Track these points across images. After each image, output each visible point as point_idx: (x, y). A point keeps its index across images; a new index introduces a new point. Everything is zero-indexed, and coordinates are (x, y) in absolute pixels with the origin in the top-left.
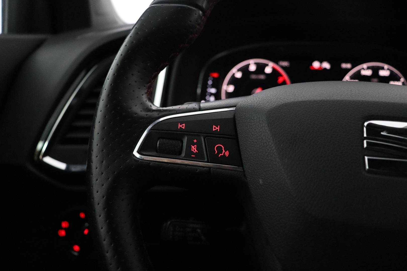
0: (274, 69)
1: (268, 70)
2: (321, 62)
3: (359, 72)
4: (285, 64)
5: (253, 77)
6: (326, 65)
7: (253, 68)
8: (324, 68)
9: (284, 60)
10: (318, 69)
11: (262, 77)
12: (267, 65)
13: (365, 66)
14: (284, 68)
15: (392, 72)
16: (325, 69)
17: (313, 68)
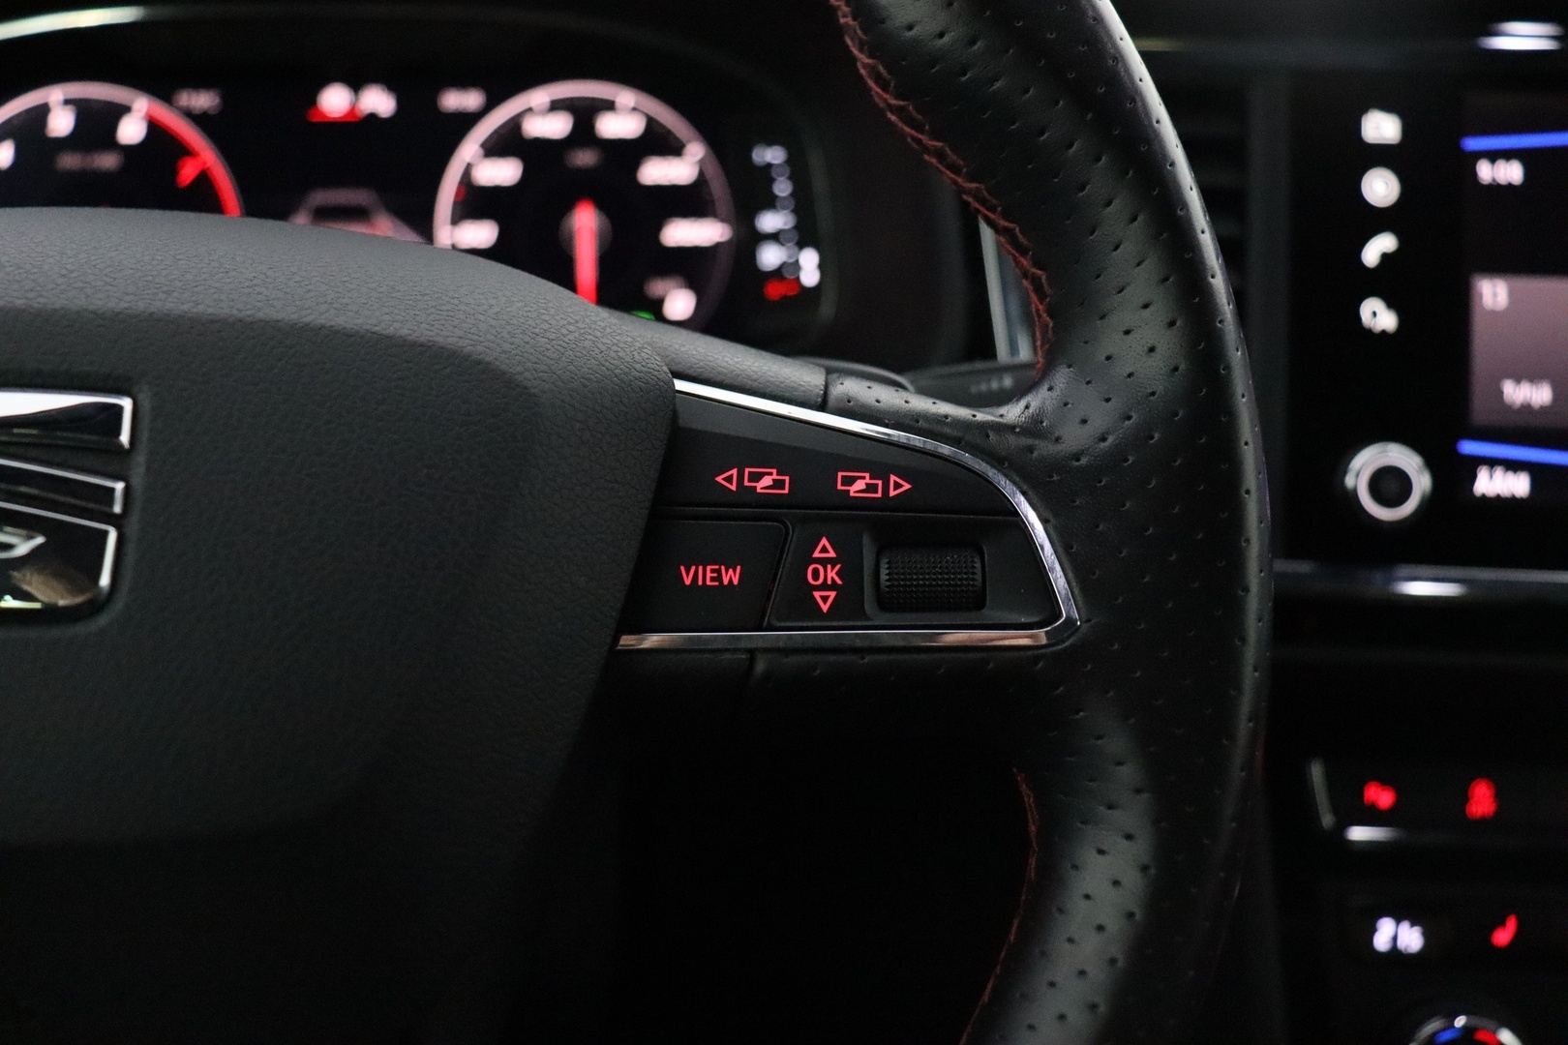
0: (154, 127)
1: (131, 130)
2: (356, 85)
3: (514, 125)
4: (203, 100)
5: (69, 161)
6: (378, 101)
7: (61, 123)
8: (368, 111)
9: (199, 84)
10: (340, 118)
11: (108, 161)
12: (125, 109)
13: (539, 97)
14: (199, 119)
15: (651, 123)
16: (372, 117)
17: (322, 114)
